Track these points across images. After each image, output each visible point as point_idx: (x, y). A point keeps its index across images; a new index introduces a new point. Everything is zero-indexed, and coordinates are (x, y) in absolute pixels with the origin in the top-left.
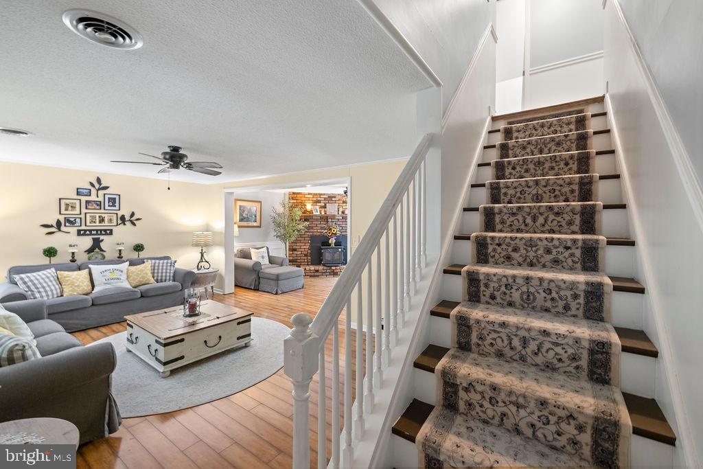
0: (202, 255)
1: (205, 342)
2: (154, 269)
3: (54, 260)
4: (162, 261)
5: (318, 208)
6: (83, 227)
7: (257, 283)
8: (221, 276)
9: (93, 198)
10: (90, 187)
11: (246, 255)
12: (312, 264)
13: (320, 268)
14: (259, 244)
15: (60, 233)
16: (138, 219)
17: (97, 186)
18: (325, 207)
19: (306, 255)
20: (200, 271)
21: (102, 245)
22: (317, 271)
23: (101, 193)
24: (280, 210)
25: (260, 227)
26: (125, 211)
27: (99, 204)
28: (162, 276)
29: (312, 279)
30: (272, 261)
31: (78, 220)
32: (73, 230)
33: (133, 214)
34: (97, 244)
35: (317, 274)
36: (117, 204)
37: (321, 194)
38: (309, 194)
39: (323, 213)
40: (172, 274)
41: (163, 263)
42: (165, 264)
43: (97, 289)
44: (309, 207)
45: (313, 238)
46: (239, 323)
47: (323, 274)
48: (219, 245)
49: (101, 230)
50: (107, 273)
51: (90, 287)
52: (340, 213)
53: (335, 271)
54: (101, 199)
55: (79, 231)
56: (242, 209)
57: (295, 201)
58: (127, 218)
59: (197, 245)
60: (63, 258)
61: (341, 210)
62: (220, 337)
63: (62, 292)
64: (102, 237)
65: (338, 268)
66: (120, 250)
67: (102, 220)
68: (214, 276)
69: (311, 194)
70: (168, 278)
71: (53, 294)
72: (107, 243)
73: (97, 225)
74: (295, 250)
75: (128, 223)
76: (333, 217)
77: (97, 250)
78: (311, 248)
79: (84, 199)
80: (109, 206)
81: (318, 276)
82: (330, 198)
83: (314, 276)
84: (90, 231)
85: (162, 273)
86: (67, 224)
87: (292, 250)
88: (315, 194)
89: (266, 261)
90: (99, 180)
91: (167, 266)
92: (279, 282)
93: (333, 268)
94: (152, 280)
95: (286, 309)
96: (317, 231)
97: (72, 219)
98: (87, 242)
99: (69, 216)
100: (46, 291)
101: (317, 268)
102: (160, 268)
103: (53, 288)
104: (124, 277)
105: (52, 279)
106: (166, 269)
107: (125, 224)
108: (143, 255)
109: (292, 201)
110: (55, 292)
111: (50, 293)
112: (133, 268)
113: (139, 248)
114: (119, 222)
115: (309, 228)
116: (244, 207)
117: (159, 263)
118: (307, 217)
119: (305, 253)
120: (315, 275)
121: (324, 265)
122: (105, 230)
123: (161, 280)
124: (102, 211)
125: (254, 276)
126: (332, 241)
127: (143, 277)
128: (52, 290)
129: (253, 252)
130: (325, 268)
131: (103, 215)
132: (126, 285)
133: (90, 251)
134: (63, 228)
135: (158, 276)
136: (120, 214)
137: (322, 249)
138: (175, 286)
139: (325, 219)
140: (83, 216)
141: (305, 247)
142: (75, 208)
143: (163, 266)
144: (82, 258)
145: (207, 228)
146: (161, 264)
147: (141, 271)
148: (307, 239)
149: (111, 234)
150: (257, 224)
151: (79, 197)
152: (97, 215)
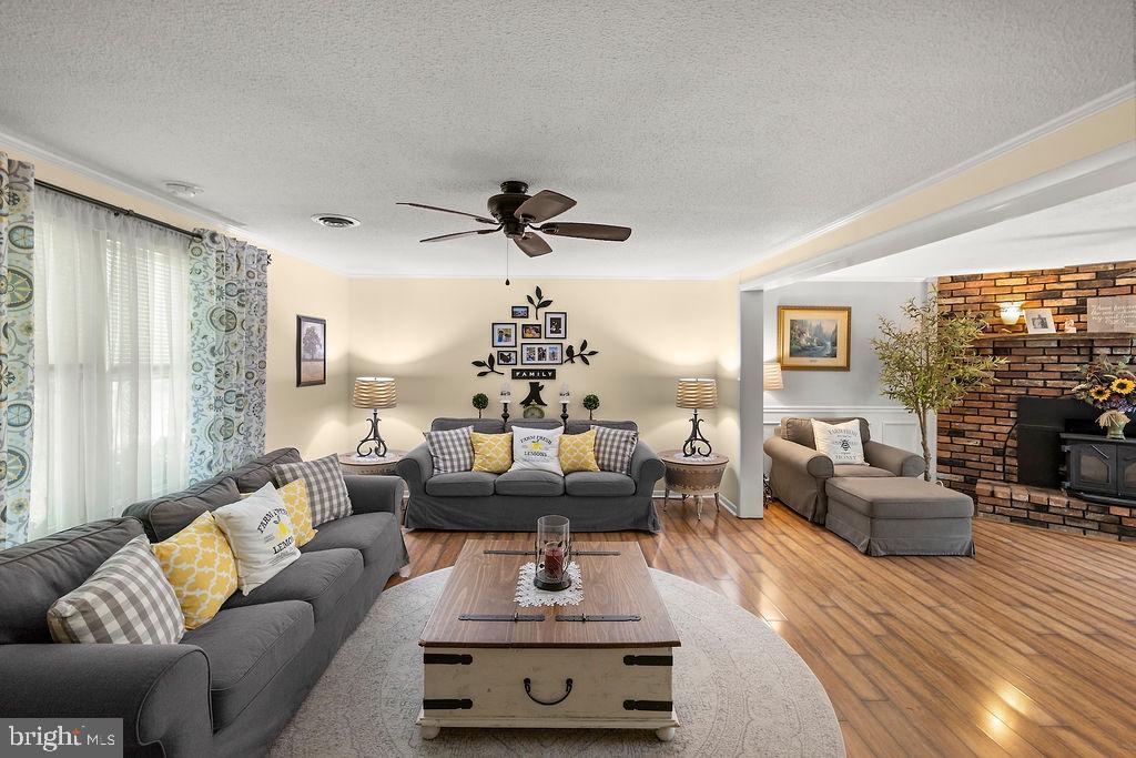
0: (696, 427)
1: (527, 681)
2: (600, 445)
3: (486, 414)
4: (614, 431)
5: (1047, 314)
6: (519, 367)
7: (820, 507)
8: (732, 475)
9: (531, 320)
10: (527, 304)
11: (803, 437)
12: (1021, 482)
13: (1058, 500)
14: (841, 410)
15: (492, 375)
16: (593, 353)
17: (536, 301)
18: (1079, 310)
20: (689, 460)
21: (543, 395)
22: (1044, 508)
23: (542, 311)
24: (910, 326)
25: (847, 368)
26: (573, 340)
27: (537, 328)
28: (609, 460)
29: (1019, 531)
30: (872, 455)
31: (513, 355)
32: (507, 370)
33: (584, 345)
34: (535, 391)
35: (1042, 516)
36: (562, 329)
37: (1059, 273)
38: (1011, 275)
39: (1072, 330)
40: (626, 459)
41: (615, 435)
42: (617, 438)
43: (515, 467)
44: (1011, 313)
45: (1026, 406)
46: (629, 660)
47: (1069, 521)
48: (732, 407)
49: (541, 371)
50: (529, 442)
51: (508, 462)
54: (541, 321)
55: (514, 371)
56: (797, 330)
57: (961, 300)
58: (576, 351)
59: (683, 405)
60: (493, 413)
62: (569, 682)
63: (472, 464)
64: (542, 382)
66: (565, 405)
67: (542, 355)
68: (714, 475)
69: (1019, 275)
70: (619, 465)
71: (459, 466)
72: (549, 390)
73: (537, 364)
74: (961, 434)
75: (577, 360)
76: (1119, 340)
77: (533, 402)
78: (1021, 432)
79: (520, 322)
80: (552, 332)
81: (1046, 525)
82: (1107, 279)
83: (1027, 521)
84: (528, 371)
85: (610, 453)
86: (501, 362)
87: (948, 431)
88: (1033, 276)
89: (856, 454)
90: (538, 292)
91: (620, 442)
92: (877, 523)
93: (1117, 510)
94: (593, 465)
96: (1045, 382)
97: (506, 354)
98: (522, 389)
99: (504, 349)
100: (451, 461)
101: (1041, 497)
102: (609, 443)
103: (461, 456)
104: (552, 452)
105: (463, 442)
106: (618, 447)
107: (573, 362)
108: (599, 415)
109: (950, 302)
110: (462, 462)
111: (455, 463)
112: (567, 438)
113: (591, 403)
114: (566, 358)
115: (1005, 376)
116: (804, 323)
117: (609, 434)
118: (1006, 343)
120: (1033, 518)
121: (1074, 494)
122: (546, 371)
123: (609, 465)
124: (543, 340)
125: (813, 491)
126: (1114, 419)
127: (579, 457)
128: (458, 459)
129: (819, 429)
131: (544, 347)
132: (553, 466)
133: (526, 403)
134: (496, 367)
135: (603, 459)
136: (566, 344)
137: (1065, 442)
138: (620, 484)
139: (1080, 345)
140: (518, 349)
142: (510, 336)
143: (613, 440)
144: (517, 411)
146: (611, 437)
147: (577, 445)
148: (1004, 405)
149: (553, 377)
150: (840, 361)
151: (514, 320)
152: (537, 347)
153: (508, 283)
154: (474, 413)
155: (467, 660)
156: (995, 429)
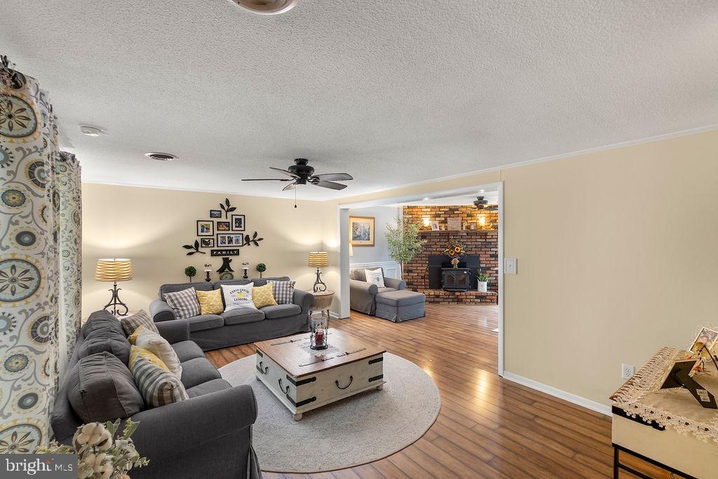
0: (318, 276)
1: (337, 382)
2: (275, 290)
3: (195, 279)
4: (282, 282)
5: (437, 223)
6: (216, 248)
7: (373, 308)
8: (337, 299)
9: (223, 219)
10: (220, 209)
11: (361, 277)
12: (430, 288)
13: (441, 293)
14: (372, 264)
15: (198, 254)
16: (260, 239)
17: (226, 207)
18: (445, 222)
19: (423, 278)
20: (317, 294)
21: (231, 265)
22: (438, 296)
23: (230, 214)
24: (395, 226)
25: (373, 245)
26: (249, 232)
27: (227, 224)
28: (282, 298)
29: (432, 306)
30: (387, 283)
31: (211, 241)
32: (208, 250)
33: (256, 235)
34: (227, 263)
35: (438, 299)
36: (243, 225)
37: (440, 207)
38: (426, 207)
39: (444, 229)
40: (291, 296)
41: (283, 284)
42: (285, 286)
43: (228, 309)
44: (426, 222)
45: (431, 258)
46: (371, 362)
47: (445, 300)
48: (335, 265)
49: (230, 250)
50: (235, 293)
51: (222, 307)
52: (464, 229)
53: (460, 297)
54: (229, 220)
55: (212, 251)
56: (355, 227)
57: (411, 216)
58: (251, 238)
59: (313, 266)
60: (200, 278)
61: (465, 224)
62: (351, 377)
63: (200, 310)
64: (230, 257)
65: (464, 294)
66: (246, 270)
67: (230, 241)
68: (327, 300)
69: (429, 207)
70: (288, 300)
71: (193, 313)
72: (235, 263)
73: (227, 246)
74: (411, 271)
75: (252, 244)
76: (456, 233)
77: (227, 270)
78: (430, 269)
79: (216, 220)
80: (236, 227)
81: (439, 302)
82: (452, 211)
83: (434, 302)
84: (221, 251)
85: (283, 294)
86: (203, 245)
87: (407, 271)
88: (433, 208)
89: (381, 284)
90: (227, 202)
91: (287, 288)
93: (457, 294)
94: (274, 302)
95: (412, 343)
96: (436, 250)
97: (207, 240)
98: (218, 262)
99: (204, 237)
100: (188, 310)
101: (437, 292)
102: (281, 289)
103: (193, 306)
104: (250, 298)
105: (192, 298)
106: (286, 291)
107: (249, 245)
108: (265, 275)
109: (407, 216)
110: (195, 310)
111: (191, 311)
112: (257, 289)
113: (261, 268)
114: (245, 242)
115: (426, 246)
116: (357, 224)
117: (279, 284)
118: (424, 235)
119: (423, 275)
120: (434, 301)
121: (445, 289)
122: (233, 250)
123: (282, 301)
124: (230, 232)
125: (371, 301)
126: (455, 261)
127: (266, 299)
128: (192, 309)
129: (368, 274)
130: (447, 293)
131: (231, 236)
132: (252, 305)
133: (221, 271)
134: (200, 249)
135: (279, 298)
136: (245, 234)
137: (442, 271)
138: (295, 309)
139: (446, 235)
140: (215, 237)
141: (423, 268)
142: (209, 229)
143: (283, 287)
144: (215, 277)
145: (322, 248)
146: (281, 286)
147: (264, 292)
148: (424, 259)
149: (238, 254)
150: (371, 242)
151: (212, 219)
152: (227, 236)
153: (296, 206)
154: (186, 280)
155: (314, 379)
156: (422, 268)
